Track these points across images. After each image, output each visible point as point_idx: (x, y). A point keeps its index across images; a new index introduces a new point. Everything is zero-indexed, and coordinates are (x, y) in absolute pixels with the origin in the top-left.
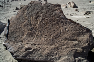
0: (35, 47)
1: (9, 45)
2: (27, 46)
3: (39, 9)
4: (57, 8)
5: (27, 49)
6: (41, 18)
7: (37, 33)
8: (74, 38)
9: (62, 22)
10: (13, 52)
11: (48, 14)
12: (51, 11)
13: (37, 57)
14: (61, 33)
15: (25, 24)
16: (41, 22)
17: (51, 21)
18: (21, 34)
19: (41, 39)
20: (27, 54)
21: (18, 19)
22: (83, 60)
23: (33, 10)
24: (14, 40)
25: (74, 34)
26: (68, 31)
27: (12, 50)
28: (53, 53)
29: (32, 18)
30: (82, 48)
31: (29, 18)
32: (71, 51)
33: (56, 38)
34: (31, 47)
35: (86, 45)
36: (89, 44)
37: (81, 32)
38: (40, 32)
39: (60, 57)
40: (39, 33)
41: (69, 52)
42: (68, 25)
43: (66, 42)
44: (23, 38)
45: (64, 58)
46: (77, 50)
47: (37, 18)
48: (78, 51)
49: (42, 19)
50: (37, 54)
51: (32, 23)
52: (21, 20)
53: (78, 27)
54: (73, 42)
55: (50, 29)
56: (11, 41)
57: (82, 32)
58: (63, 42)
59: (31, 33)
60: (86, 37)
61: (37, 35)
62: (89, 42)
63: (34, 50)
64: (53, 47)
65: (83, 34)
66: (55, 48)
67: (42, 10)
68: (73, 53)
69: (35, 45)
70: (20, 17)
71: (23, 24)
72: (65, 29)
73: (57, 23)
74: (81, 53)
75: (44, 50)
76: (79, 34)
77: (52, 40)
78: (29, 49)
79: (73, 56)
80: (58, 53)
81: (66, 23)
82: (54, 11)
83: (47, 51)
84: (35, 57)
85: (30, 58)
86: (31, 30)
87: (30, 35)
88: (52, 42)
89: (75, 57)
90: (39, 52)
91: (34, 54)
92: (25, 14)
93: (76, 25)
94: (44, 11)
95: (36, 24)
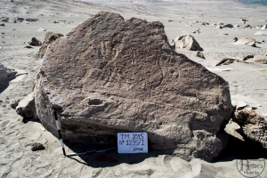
0: (109, 100)
1: (53, 92)
2: (92, 97)
3: (118, 27)
4: (156, 30)
5: (91, 102)
6: (121, 46)
7: (113, 74)
8: (191, 91)
9: (165, 58)
10: (62, 106)
11: (137, 39)
12: (143, 34)
13: (113, 120)
14: (162, 78)
15: (88, 55)
16: (123, 52)
17: (143, 53)
18: (79, 72)
19: (120, 86)
20: (91, 113)
21: (72, 43)
22: (208, 136)
23: (106, 29)
24: (63, 84)
25: (191, 85)
26: (177, 76)
27: (60, 102)
28: (147, 115)
29: (102, 45)
30: (207, 112)
31: (96, 43)
32: (185, 114)
33: (153, 86)
34: (102, 98)
35: (216, 107)
36: (221, 106)
37: (205, 82)
38: (120, 73)
39: (161, 124)
40: (118, 75)
41: (179, 116)
42: (177, 64)
43: (172, 97)
44: (84, 80)
45: (168, 126)
46: (195, 114)
47: (113, 46)
48: (198, 117)
49: (125, 49)
50: (114, 113)
51: (102, 51)
52: (79, 46)
53: (197, 72)
54: (188, 98)
55: (140, 69)
56: (57, 84)
57: (208, 82)
58: (168, 97)
59: (100, 73)
60: (216, 92)
61: (113, 78)
62: (220, 103)
63: (106, 105)
64: (147, 103)
65: (210, 85)
66: (150, 105)
67: (123, 30)
68: (187, 119)
69: (109, 95)
70: (78, 40)
71: (83, 55)
72: (172, 72)
73: (155, 58)
74: (205, 121)
75: (128, 107)
76: (201, 86)
77: (145, 89)
78: (96, 102)
79: (187, 124)
80: (156, 115)
81: (174, 61)
82: (149, 35)
83: (133, 110)
84: (109, 118)
85: (97, 120)
86: (101, 68)
87: (98, 76)
88: (145, 93)
89: (192, 127)
90: (118, 111)
91: (107, 112)
92: (88, 34)
93: (194, 67)
94: (128, 33)
95: (110, 56)
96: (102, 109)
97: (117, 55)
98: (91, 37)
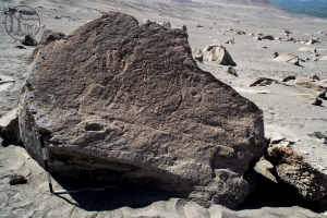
0: (112, 125)
1: (41, 111)
2: (90, 120)
3: (130, 33)
4: (178, 40)
5: (89, 127)
6: (132, 57)
7: (119, 92)
8: (216, 119)
9: (186, 76)
10: (50, 129)
11: (153, 50)
12: (161, 44)
13: (115, 151)
14: (181, 101)
15: (89, 66)
16: (134, 65)
17: (159, 68)
18: (76, 87)
19: (128, 108)
20: (88, 141)
21: (69, 50)
22: (233, 176)
23: (114, 34)
24: (54, 102)
25: (216, 111)
26: (200, 100)
27: (48, 125)
28: (158, 147)
29: (108, 54)
30: (234, 147)
31: (100, 51)
32: (205, 149)
33: (168, 111)
34: (103, 123)
35: (245, 140)
36: (252, 140)
37: (234, 109)
38: (129, 91)
39: (175, 159)
40: (126, 93)
41: (199, 150)
42: (200, 85)
43: (193, 125)
44: (81, 98)
45: (184, 163)
46: (219, 149)
47: (121, 56)
48: (222, 153)
49: (136, 61)
50: (117, 143)
51: (108, 64)
52: (78, 54)
53: (225, 96)
54: (212, 128)
55: (154, 88)
56: (46, 101)
57: (237, 109)
58: (186, 125)
59: (103, 90)
60: (246, 122)
61: (119, 98)
62: (251, 136)
63: (108, 132)
64: (159, 131)
65: (239, 113)
66: (163, 135)
67: (136, 37)
68: (209, 155)
69: (112, 119)
70: (77, 46)
71: (83, 66)
72: (194, 94)
73: (173, 76)
74: (230, 158)
75: (136, 136)
76: (228, 113)
77: (158, 115)
78: (95, 127)
79: (208, 161)
80: (170, 148)
81: (197, 80)
82: (169, 45)
83: (141, 140)
84: (110, 148)
85: (95, 151)
86: (105, 84)
87: (101, 94)
88: (157, 120)
89: (213, 166)
90: (122, 140)
91: (109, 141)
92: (91, 39)
93: (222, 89)
94: (141, 41)
95: (118, 69)
96: (101, 137)
97: (125, 69)
98: (95, 43)
